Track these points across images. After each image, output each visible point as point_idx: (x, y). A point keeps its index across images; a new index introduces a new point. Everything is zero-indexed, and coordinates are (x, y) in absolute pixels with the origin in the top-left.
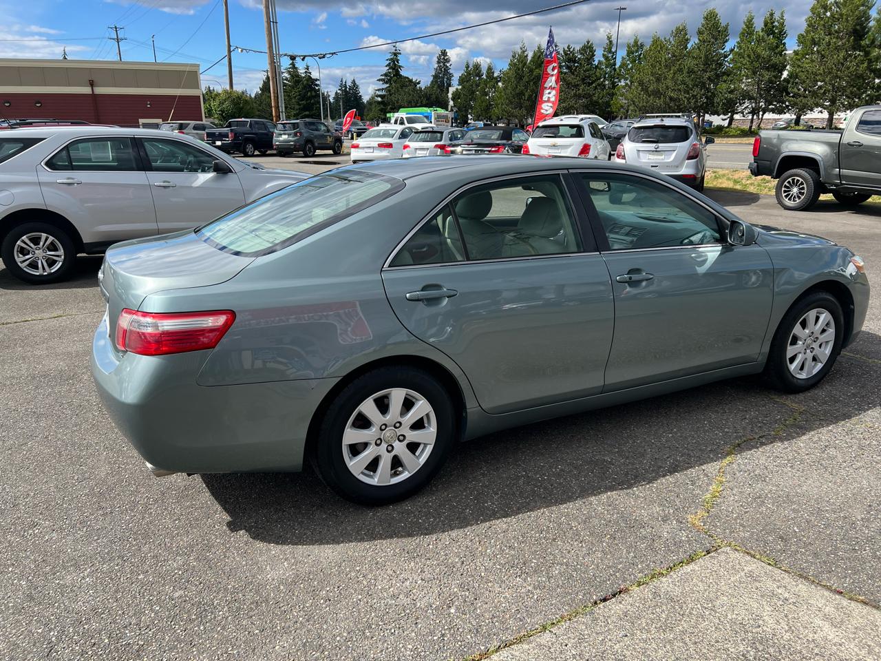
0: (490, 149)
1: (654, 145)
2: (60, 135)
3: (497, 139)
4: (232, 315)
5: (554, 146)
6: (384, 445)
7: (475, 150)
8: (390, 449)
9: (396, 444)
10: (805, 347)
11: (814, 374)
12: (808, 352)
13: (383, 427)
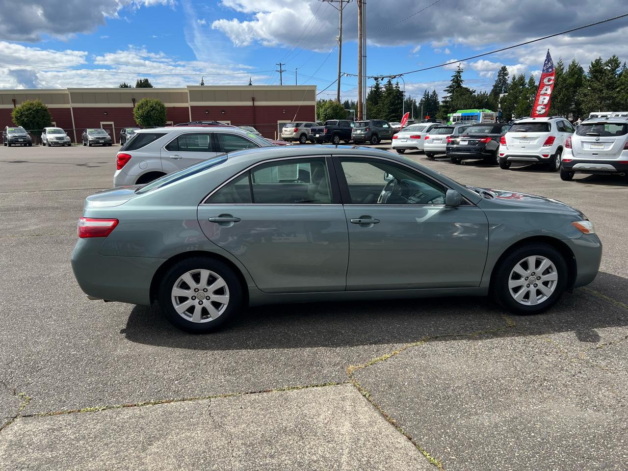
0: (479, 139)
1: (595, 138)
2: (175, 132)
3: (488, 133)
4: (117, 221)
5: (525, 138)
6: (197, 301)
7: (469, 140)
8: (201, 303)
9: (204, 301)
10: (527, 282)
11: (538, 303)
12: (532, 286)
13: (196, 290)
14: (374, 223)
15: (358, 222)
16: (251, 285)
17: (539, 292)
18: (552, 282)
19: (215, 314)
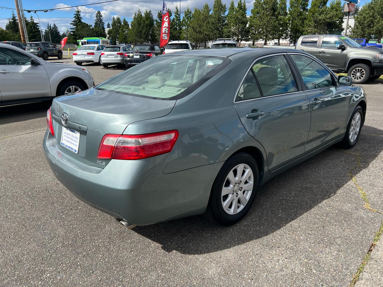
0: (146, 54)
7: (140, 55)
8: (237, 195)
9: (239, 192)
11: (354, 140)
13: (235, 184)
14: (319, 103)
16: (266, 168)
18: (359, 126)
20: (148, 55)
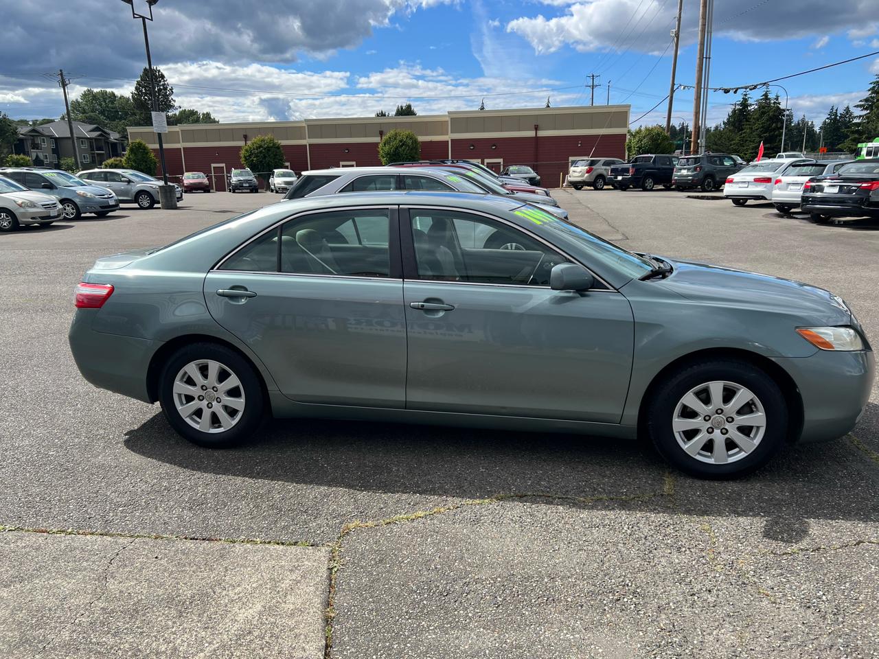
0: (860, 185)
6: (205, 402)
7: (840, 186)
8: (209, 406)
9: (214, 403)
10: (708, 425)
11: (729, 462)
12: (717, 432)
13: (203, 388)
14: (446, 310)
15: (420, 307)
16: (271, 388)
17: (730, 445)
18: (758, 428)
19: (229, 423)
20: (864, 185)
